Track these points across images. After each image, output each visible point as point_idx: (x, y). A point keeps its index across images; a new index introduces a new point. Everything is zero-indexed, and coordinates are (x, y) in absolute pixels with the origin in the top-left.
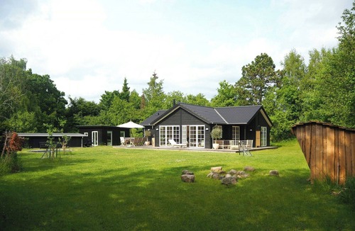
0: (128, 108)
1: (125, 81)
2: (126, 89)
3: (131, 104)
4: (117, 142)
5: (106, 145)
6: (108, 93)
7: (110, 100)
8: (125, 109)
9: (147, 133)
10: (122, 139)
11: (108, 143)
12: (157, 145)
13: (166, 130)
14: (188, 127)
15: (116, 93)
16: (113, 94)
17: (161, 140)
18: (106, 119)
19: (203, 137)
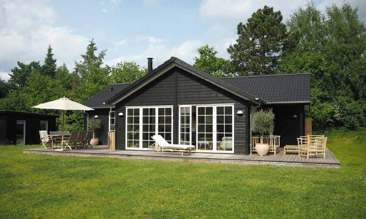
0: (53, 87)
1: (50, 50)
2: (50, 60)
3: (58, 81)
4: (35, 140)
5: (15, 143)
6: (21, 65)
7: (25, 76)
8: (49, 88)
9: (93, 123)
10: (43, 134)
11: (18, 141)
12: (120, 145)
13: (141, 116)
14: (194, 108)
15: (35, 65)
16: (29, 67)
17: (130, 136)
18: (17, 102)
19: (229, 129)
